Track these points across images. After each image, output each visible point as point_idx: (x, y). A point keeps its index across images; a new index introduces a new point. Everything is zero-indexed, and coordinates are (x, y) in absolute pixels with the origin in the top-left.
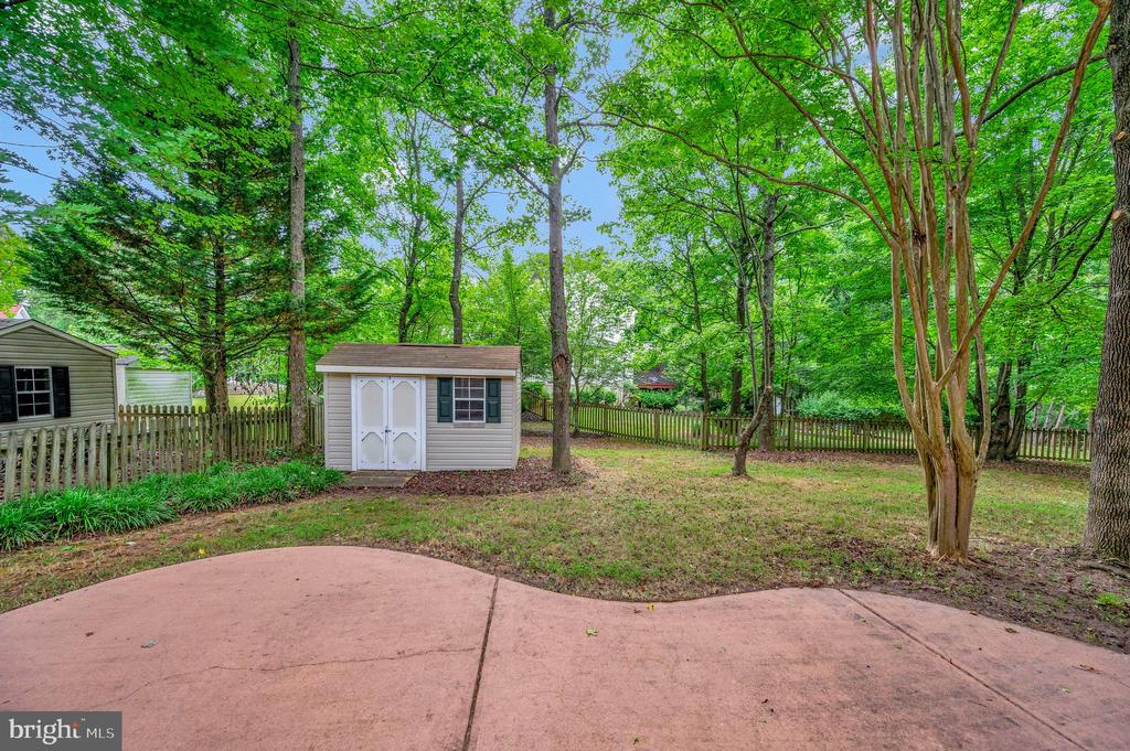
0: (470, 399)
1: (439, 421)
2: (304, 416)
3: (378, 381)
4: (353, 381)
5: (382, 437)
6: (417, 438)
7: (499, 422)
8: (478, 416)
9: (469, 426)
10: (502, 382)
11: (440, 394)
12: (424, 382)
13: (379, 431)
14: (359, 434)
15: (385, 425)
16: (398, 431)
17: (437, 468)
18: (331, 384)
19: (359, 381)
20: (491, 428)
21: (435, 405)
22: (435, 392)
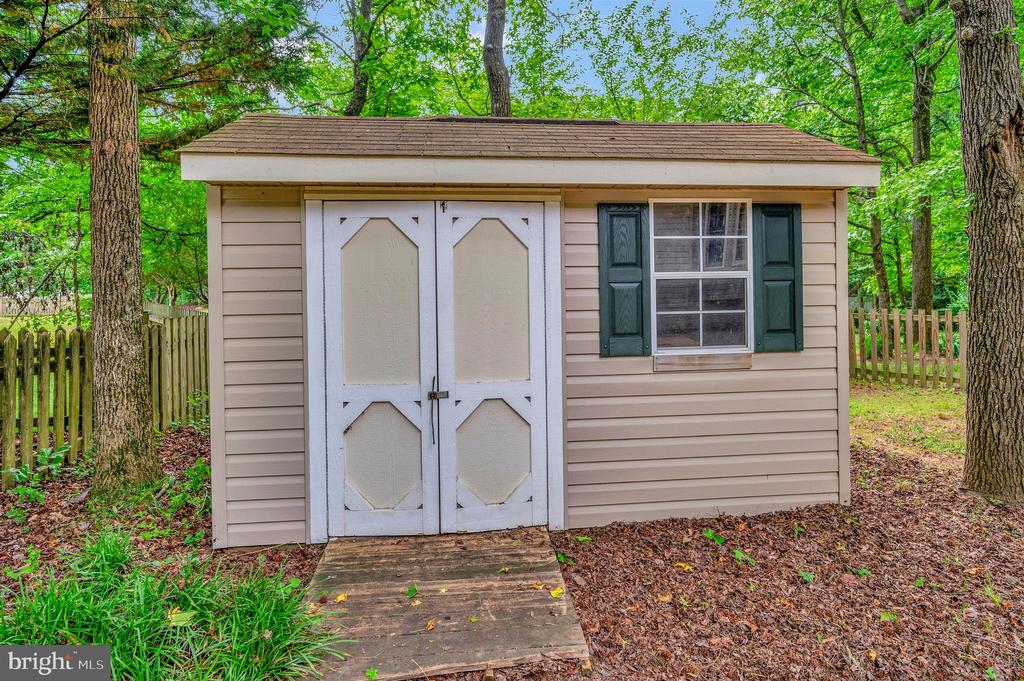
0: (701, 274)
1: (606, 352)
2: (134, 351)
3: (401, 215)
4: (313, 222)
5: (420, 417)
6: (534, 413)
7: (797, 346)
8: (727, 330)
9: (702, 366)
10: (806, 216)
11: (610, 260)
12: (554, 219)
13: (406, 394)
14: (335, 406)
15: (428, 372)
16: (467, 392)
17: (601, 516)
18: (234, 233)
19: (332, 218)
20: (774, 367)
21: (592, 297)
22: (592, 255)
